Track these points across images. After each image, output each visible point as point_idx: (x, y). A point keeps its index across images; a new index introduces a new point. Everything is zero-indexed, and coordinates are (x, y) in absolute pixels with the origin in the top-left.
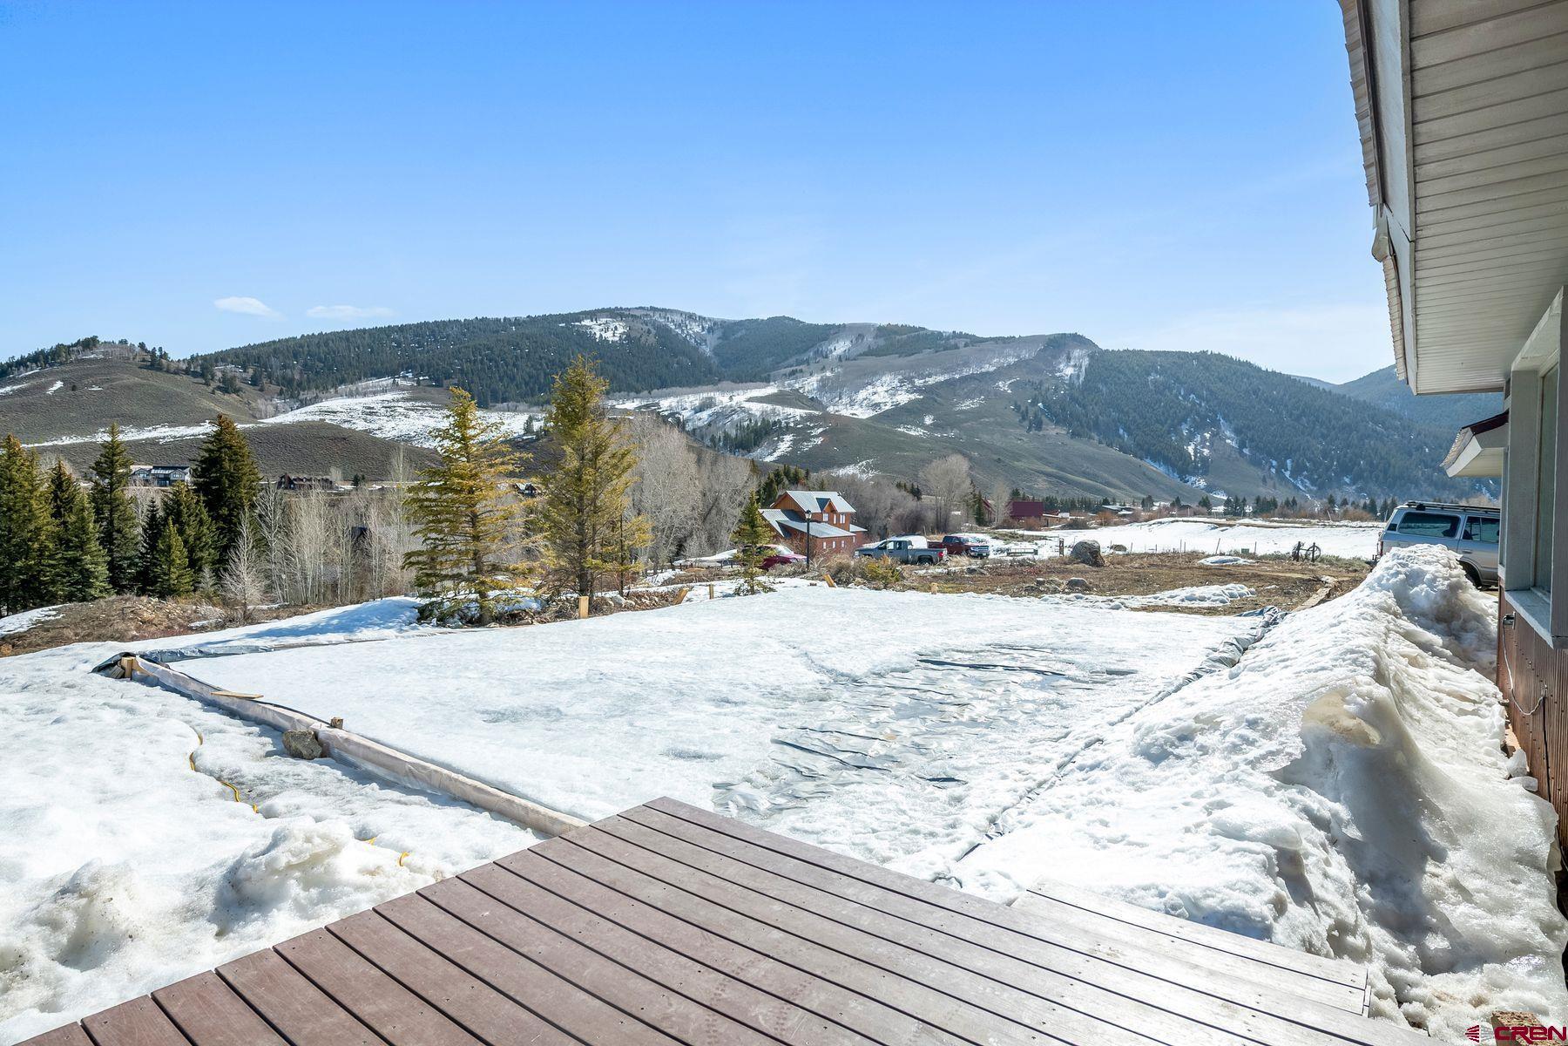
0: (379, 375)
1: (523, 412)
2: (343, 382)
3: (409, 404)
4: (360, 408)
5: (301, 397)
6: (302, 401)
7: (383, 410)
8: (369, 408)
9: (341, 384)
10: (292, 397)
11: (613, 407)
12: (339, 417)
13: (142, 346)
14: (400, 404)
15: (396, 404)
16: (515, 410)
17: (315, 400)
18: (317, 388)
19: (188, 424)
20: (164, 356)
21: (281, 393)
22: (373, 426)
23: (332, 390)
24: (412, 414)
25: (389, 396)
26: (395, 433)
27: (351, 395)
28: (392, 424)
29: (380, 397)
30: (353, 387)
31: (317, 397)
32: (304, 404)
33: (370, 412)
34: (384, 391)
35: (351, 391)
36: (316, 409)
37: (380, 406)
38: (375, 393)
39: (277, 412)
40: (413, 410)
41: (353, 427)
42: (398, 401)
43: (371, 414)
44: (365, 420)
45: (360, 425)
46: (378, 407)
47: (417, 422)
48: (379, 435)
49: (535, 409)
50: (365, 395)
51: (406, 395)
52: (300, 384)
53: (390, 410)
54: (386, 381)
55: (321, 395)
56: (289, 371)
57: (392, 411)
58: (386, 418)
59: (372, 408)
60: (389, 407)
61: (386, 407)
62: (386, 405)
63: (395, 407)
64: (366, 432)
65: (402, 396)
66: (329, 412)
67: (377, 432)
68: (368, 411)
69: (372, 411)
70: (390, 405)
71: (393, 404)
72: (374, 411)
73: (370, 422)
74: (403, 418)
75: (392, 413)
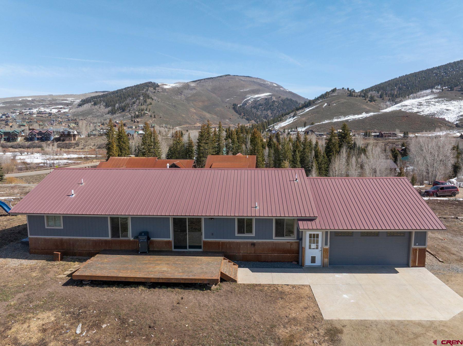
0: (426, 88)
2: (412, 93)
3: (436, 100)
4: (416, 103)
5: (396, 101)
6: (396, 102)
7: (425, 103)
9: (411, 94)
10: (393, 101)
12: (408, 108)
13: (348, 89)
14: (433, 100)
15: (431, 100)
17: (401, 101)
18: (402, 97)
19: (358, 114)
20: (354, 91)
21: (389, 100)
23: (407, 97)
24: (437, 104)
25: (429, 97)
26: (429, 112)
27: (414, 98)
28: (428, 109)
29: (425, 98)
30: (415, 95)
31: (401, 100)
32: (396, 103)
34: (427, 95)
35: (414, 97)
36: (400, 105)
37: (424, 101)
38: (423, 96)
39: (387, 107)
40: (438, 102)
41: (413, 111)
42: (432, 99)
43: (420, 105)
44: (418, 108)
45: (415, 110)
46: (423, 102)
47: (438, 107)
48: (422, 114)
50: (419, 97)
51: (436, 96)
52: (396, 96)
53: (428, 103)
54: (429, 91)
55: (402, 99)
56: (393, 91)
57: (429, 103)
58: (426, 107)
59: (421, 103)
60: (428, 102)
61: (427, 102)
62: (427, 101)
63: (430, 101)
64: (417, 112)
65: (434, 97)
66: (405, 106)
67: (422, 112)
68: (419, 104)
69: (421, 104)
70: (428, 101)
71: (430, 100)
72: (422, 104)
73: (420, 109)
74: (433, 106)
75: (429, 104)
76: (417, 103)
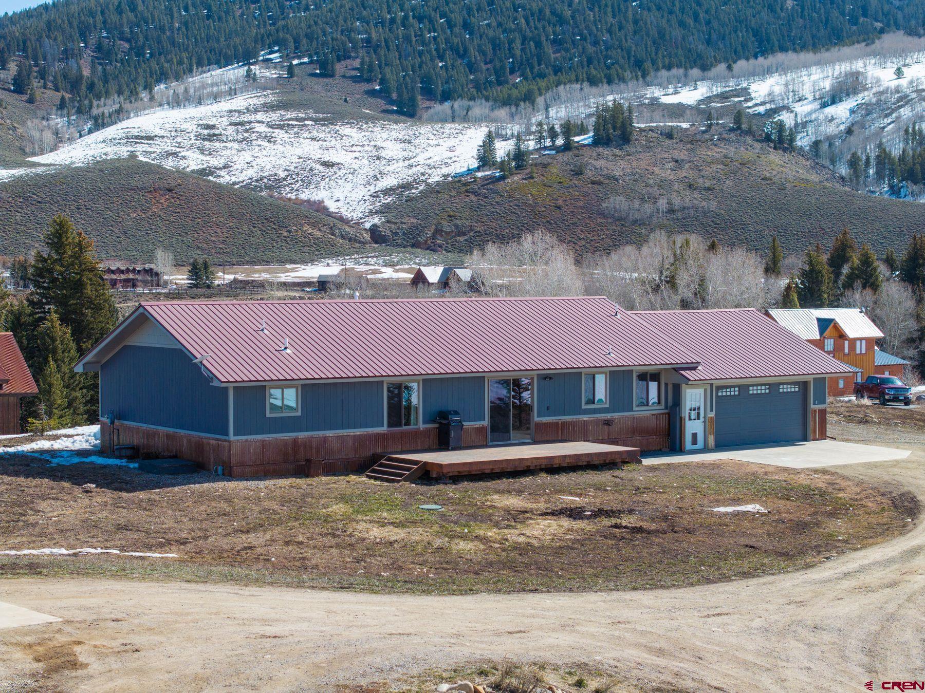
0: (223, 60)
1: (478, 121)
2: (162, 77)
3: (275, 116)
4: (191, 127)
5: (95, 112)
6: (96, 119)
7: (231, 130)
8: (208, 127)
9: (158, 81)
10: (79, 111)
11: (654, 103)
12: (158, 147)
14: (260, 116)
15: (253, 118)
16: (465, 118)
17: (119, 115)
18: (120, 93)
21: (62, 106)
22: (215, 162)
23: (144, 95)
24: (280, 134)
25: (239, 102)
26: (251, 173)
27: (176, 102)
28: (247, 156)
29: (225, 105)
30: (177, 87)
31: (119, 111)
32: (99, 123)
33: (210, 134)
34: (232, 93)
35: (176, 95)
36: (121, 133)
37: (225, 121)
38: (216, 97)
39: (59, 140)
40: (281, 127)
41: (182, 164)
42: (256, 111)
43: (211, 138)
44: (202, 150)
45: (194, 161)
46: (221, 124)
47: (289, 151)
48: (225, 178)
49: (503, 113)
50: (200, 102)
51: (271, 99)
52: (91, 87)
54: (235, 72)
55: (127, 106)
56: (72, 63)
57: (246, 131)
58: (236, 145)
59: (213, 127)
60: (241, 124)
61: (236, 124)
62: (236, 118)
63: (250, 122)
64: (203, 172)
65: (262, 100)
66: (142, 138)
67: (222, 173)
68: (206, 132)
69: (212, 132)
70: (242, 118)
71: (247, 117)
72: (217, 132)
73: (210, 154)
74: (265, 144)
75: (246, 135)
76: (194, 128)
